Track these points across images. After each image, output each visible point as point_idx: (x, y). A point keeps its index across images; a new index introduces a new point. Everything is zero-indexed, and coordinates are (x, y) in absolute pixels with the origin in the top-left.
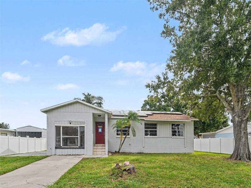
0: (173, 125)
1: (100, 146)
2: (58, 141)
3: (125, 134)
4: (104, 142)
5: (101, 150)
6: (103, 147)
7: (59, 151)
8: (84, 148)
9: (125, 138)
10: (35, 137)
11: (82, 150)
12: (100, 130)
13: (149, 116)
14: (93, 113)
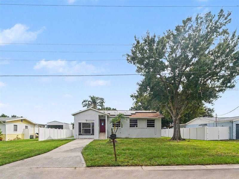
0: (148, 120)
1: (102, 134)
2: (80, 131)
3: (117, 127)
4: (105, 132)
5: (103, 136)
6: (104, 134)
7: (81, 137)
8: (94, 135)
9: (118, 128)
10: (58, 129)
11: (93, 136)
12: (103, 124)
13: (132, 115)
14: (99, 115)
